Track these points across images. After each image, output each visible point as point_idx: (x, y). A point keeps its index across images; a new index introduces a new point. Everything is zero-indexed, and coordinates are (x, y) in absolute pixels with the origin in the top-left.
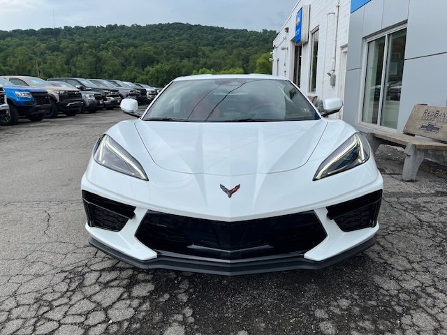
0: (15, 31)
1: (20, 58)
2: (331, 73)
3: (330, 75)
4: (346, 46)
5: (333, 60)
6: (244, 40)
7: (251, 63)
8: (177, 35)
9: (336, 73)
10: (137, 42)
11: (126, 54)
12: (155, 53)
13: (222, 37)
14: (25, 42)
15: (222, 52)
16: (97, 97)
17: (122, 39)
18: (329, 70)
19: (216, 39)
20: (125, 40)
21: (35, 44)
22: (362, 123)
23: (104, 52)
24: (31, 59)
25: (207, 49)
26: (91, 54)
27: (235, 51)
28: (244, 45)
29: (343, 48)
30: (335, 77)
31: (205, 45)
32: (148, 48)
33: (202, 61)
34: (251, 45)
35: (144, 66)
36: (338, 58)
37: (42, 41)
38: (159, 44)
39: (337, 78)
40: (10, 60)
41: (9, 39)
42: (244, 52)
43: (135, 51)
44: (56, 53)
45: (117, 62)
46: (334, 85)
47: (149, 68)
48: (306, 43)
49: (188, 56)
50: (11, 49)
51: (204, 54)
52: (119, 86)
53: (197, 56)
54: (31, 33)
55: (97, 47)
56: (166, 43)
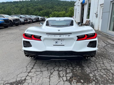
0: (7, 2)
1: (8, 9)
2: (96, 13)
3: (95, 14)
4: (103, 4)
5: (97, 9)
6: (66, 4)
7: (67, 10)
8: (48, 2)
9: (98, 13)
10: (38, 5)
11: (35, 8)
12: (42, 7)
13: (60, 3)
14: (9, 5)
15: (60, 7)
16: (25, 20)
17: (34, 4)
18: (95, 12)
19: (58, 4)
20: (35, 4)
21: (12, 5)
22: (109, 31)
23: (29, 7)
24: (11, 9)
25: (56, 6)
26: (26, 8)
27: (63, 7)
28: (66, 5)
29: (101, 5)
30: (97, 14)
31: (55, 5)
32: (40, 6)
33: (55, 9)
34: (68, 5)
35: (39, 11)
36: (99, 8)
37: (14, 4)
38: (43, 5)
39: (98, 15)
40: (6, 9)
41: (5, 4)
42: (66, 7)
43: (37, 7)
44: (17, 8)
45: (33, 10)
46: (97, 17)
47: (41, 11)
48: (86, 4)
49: (51, 8)
50: (6, 7)
51: (55, 7)
52: (32, 17)
53: (53, 8)
54: (11, 2)
55: (27, 6)
56: (45, 5)
